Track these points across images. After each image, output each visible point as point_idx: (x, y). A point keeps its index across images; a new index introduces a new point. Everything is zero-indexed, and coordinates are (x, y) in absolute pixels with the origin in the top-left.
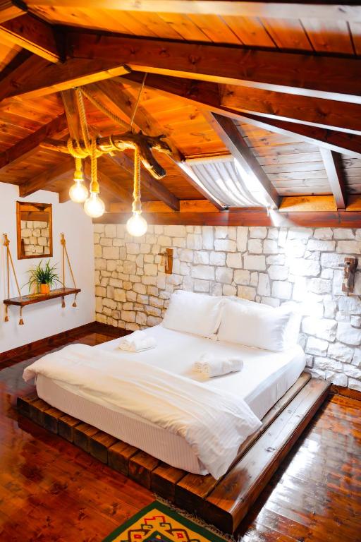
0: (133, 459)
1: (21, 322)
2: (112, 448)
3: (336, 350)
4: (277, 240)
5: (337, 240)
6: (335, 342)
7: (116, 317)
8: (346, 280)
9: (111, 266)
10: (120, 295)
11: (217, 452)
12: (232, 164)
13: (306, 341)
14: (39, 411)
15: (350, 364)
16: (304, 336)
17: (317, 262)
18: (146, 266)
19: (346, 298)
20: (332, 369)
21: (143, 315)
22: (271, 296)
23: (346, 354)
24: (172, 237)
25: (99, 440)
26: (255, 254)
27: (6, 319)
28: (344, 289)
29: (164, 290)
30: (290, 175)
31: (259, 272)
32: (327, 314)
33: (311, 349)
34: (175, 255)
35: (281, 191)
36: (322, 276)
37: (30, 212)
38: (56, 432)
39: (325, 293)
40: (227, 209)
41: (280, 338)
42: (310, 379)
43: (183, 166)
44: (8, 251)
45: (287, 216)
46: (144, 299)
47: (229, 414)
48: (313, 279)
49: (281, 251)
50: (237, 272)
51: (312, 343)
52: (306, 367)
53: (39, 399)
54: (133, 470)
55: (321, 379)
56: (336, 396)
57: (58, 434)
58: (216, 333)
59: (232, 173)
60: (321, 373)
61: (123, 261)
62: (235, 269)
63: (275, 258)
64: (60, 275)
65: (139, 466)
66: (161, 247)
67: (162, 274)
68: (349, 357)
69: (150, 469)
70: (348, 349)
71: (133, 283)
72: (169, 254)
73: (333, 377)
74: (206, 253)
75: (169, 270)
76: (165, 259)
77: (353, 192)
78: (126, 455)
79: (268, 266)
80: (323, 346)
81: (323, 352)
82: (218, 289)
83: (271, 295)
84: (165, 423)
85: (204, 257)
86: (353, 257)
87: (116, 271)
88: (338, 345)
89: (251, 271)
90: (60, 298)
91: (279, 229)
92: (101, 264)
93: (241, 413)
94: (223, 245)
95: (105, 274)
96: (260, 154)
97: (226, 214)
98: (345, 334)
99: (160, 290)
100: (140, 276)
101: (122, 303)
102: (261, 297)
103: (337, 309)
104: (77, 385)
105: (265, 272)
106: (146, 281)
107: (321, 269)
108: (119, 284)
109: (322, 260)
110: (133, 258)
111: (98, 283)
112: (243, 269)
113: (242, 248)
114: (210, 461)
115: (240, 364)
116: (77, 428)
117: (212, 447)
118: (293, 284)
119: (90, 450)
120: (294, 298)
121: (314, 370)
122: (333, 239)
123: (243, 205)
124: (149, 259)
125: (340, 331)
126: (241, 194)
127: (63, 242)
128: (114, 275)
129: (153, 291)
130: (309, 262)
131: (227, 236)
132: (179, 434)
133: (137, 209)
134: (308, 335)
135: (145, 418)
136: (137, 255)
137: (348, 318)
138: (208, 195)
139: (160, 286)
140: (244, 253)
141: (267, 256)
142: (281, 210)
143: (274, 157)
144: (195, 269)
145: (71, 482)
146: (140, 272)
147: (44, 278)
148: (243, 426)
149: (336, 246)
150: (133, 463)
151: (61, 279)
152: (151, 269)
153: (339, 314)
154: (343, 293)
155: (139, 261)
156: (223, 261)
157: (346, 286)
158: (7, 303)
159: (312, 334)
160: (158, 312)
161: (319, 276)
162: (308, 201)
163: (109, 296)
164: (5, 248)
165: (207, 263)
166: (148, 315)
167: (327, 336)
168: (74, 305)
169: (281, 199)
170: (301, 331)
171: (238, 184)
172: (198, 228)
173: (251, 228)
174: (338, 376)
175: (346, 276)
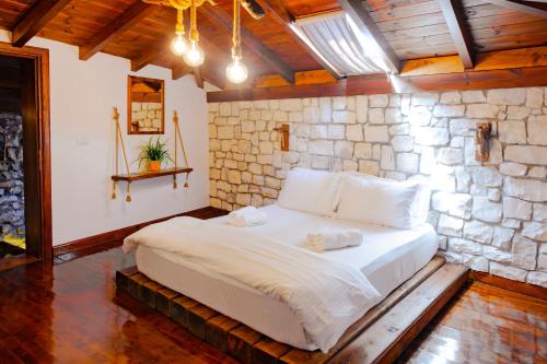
0: (232, 332)
1: (129, 199)
2: (210, 321)
3: (472, 229)
4: (400, 108)
5: (466, 104)
6: (471, 220)
7: (231, 201)
8: (479, 147)
9: (226, 146)
10: (235, 177)
11: (325, 320)
12: (344, 20)
13: (438, 219)
14: (137, 284)
15: (490, 245)
16: (435, 213)
17: (445, 130)
18: (262, 145)
19: (481, 169)
20: (470, 252)
21: (259, 197)
22: (395, 170)
23: (485, 232)
24: (288, 112)
25: (197, 312)
26: (376, 125)
27: (114, 197)
28: (477, 159)
29: (280, 169)
30: (408, 33)
31: (381, 144)
32: (460, 188)
33: (444, 228)
34: (291, 131)
35: (401, 53)
36: (452, 145)
37: (145, 94)
38: (154, 306)
39: (457, 164)
40: (345, 77)
41: (406, 214)
42: (444, 263)
43: (293, 27)
44: (118, 125)
45: (409, 81)
46: (259, 180)
47: (341, 281)
48: (442, 149)
49: (405, 120)
50: (357, 145)
51: (445, 222)
52: (439, 249)
53: (139, 273)
54: (232, 344)
55: (457, 263)
56: (476, 283)
57: (156, 310)
58: (336, 211)
59: (345, 31)
60: (457, 257)
61: (238, 140)
62: (355, 142)
63: (399, 128)
64: (171, 153)
65: (238, 340)
66: (277, 123)
67: (279, 152)
68: (487, 237)
69: (250, 342)
70: (487, 227)
71: (248, 163)
72: (285, 130)
73: (471, 260)
74: (323, 127)
75: (285, 147)
76: (281, 135)
77: (482, 50)
78: (225, 328)
79: (391, 137)
80: (458, 224)
81: (458, 231)
82: (337, 165)
83: (397, 169)
84: (265, 287)
85: (322, 131)
86: (486, 122)
87: (231, 152)
88: (475, 223)
89: (373, 144)
90: (172, 176)
91: (401, 96)
92: (215, 144)
93: (355, 281)
94: (341, 117)
95: (220, 154)
96: (374, 9)
97: (344, 83)
98: (482, 210)
99: (276, 169)
100: (256, 155)
101: (237, 185)
102: (385, 171)
103: (471, 182)
104: (176, 252)
105: (387, 144)
106: (262, 160)
107: (450, 137)
108: (234, 166)
109: (451, 127)
110: (248, 137)
111: (213, 165)
112: (364, 142)
113: (362, 119)
114: (316, 331)
115: (359, 238)
116: (175, 300)
117: (320, 314)
118: (420, 155)
119: (187, 324)
120: (421, 171)
121: (448, 253)
122: (462, 103)
123: (361, 72)
124: (264, 136)
125: (476, 207)
126: (357, 56)
127: (176, 119)
128: (229, 155)
129: (269, 171)
130: (436, 130)
131: (346, 107)
132: (282, 300)
133: (237, 54)
134: (440, 213)
135: (246, 284)
136: (252, 133)
137: (484, 191)
138: (324, 63)
139: (275, 165)
140: (364, 124)
141: (389, 125)
142: (403, 75)
143: (389, 11)
144: (313, 145)
145: (162, 355)
146: (255, 151)
147: (154, 154)
148: (357, 295)
149: (466, 110)
150: (233, 336)
151: (173, 157)
152: (266, 147)
153: (473, 187)
154: (476, 163)
155: (254, 139)
156: (343, 134)
157: (480, 154)
158: (116, 179)
159: (444, 210)
160: (274, 193)
161: (448, 144)
162: (432, 63)
163: (223, 178)
164: (115, 121)
165: (325, 137)
166: (264, 197)
167: (461, 213)
168: (186, 185)
169: (402, 63)
170: (431, 208)
171: (352, 44)
172: (315, 100)
173: (371, 97)
174: (477, 260)
175: (478, 142)
